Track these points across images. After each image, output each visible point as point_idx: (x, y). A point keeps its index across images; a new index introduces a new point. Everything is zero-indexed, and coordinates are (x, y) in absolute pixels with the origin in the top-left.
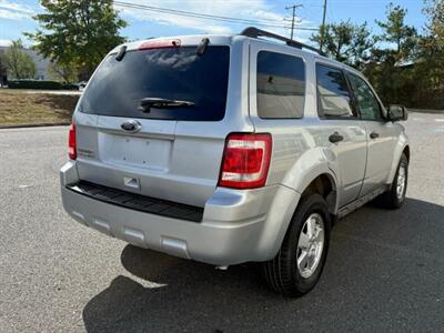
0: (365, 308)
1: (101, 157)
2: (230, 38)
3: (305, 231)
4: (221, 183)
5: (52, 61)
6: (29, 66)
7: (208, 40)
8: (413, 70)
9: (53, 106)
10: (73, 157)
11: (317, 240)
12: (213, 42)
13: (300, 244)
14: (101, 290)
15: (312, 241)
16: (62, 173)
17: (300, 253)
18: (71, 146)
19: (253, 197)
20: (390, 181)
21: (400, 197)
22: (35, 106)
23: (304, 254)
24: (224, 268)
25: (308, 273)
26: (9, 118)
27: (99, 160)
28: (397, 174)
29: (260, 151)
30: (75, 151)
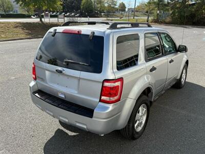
0: (164, 144)
1: (48, 82)
2: (104, 32)
3: (138, 113)
4: (101, 101)
5: (21, 5)
6: (10, 6)
7: (94, 32)
8: (195, 7)
9: (23, 29)
10: (35, 79)
11: (144, 115)
12: (96, 34)
13: (136, 119)
14: (51, 137)
15: (141, 116)
16: (30, 87)
17: (136, 122)
18: (33, 74)
19: (115, 106)
20: (179, 78)
21: (183, 83)
22: (14, 29)
23: (138, 122)
24: (102, 135)
25: (139, 129)
26: (3, 36)
27: (47, 83)
28: (182, 73)
29: (118, 86)
30: (35, 76)
